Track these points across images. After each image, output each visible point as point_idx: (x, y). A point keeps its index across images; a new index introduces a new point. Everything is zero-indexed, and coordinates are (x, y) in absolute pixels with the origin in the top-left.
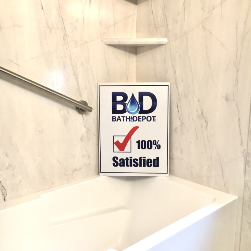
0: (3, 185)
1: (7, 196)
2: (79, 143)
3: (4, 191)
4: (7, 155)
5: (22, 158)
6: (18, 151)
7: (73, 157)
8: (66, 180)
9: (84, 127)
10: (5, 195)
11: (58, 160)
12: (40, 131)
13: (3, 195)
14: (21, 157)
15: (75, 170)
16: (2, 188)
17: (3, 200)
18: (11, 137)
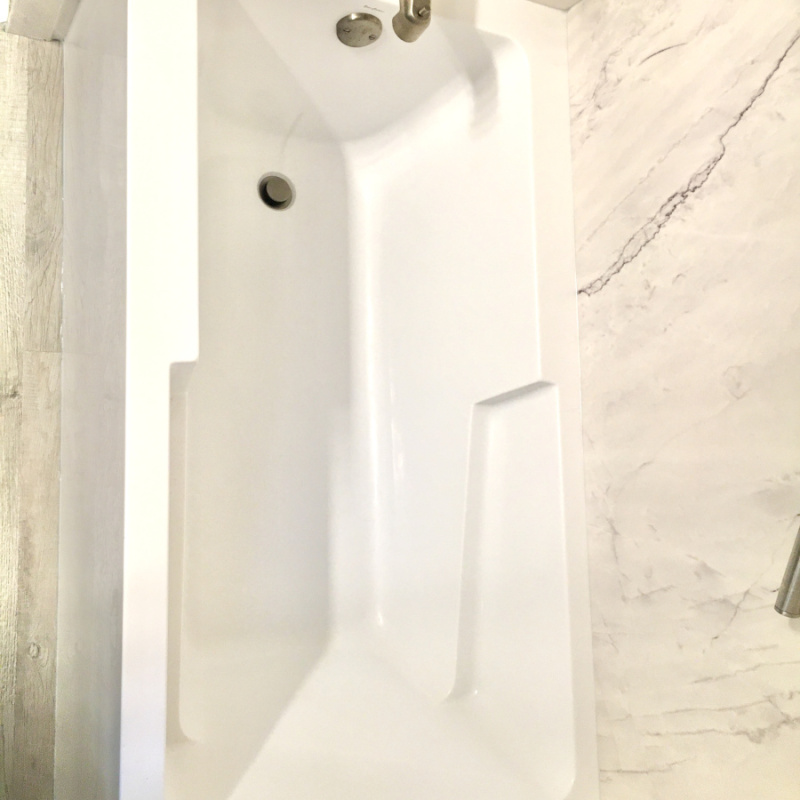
0: (613, 279)
1: (587, 296)
2: (690, 556)
3: (599, 284)
4: (678, 276)
5: (665, 330)
6: (687, 312)
7: (652, 527)
8: (593, 494)
9: (745, 589)
10: (589, 291)
11: (649, 463)
12: (739, 385)
13: (591, 287)
14: (670, 325)
15: (616, 533)
16: (604, 280)
17: (580, 289)
18: (726, 281)
